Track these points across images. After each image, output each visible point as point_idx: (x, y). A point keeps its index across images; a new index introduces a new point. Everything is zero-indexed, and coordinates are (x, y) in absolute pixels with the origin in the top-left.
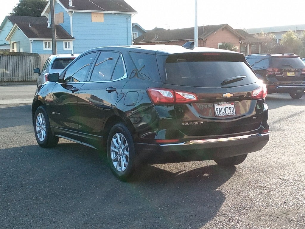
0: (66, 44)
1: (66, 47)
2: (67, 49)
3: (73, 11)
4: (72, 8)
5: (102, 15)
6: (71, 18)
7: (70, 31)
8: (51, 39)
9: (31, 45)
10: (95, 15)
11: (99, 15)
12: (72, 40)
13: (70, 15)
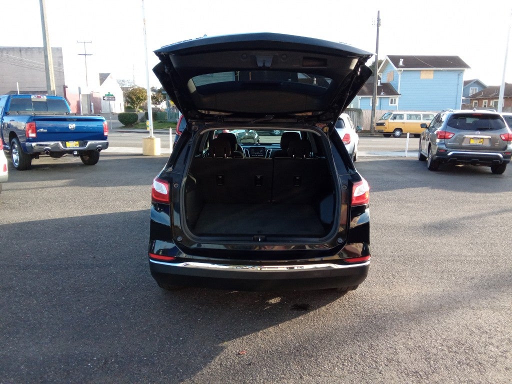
0: (392, 100)
1: (391, 103)
2: (393, 105)
3: (402, 69)
4: (402, 67)
5: (432, 72)
6: (400, 76)
7: (397, 88)
8: (372, 96)
9: (359, 101)
10: (425, 72)
11: (428, 72)
12: (398, 96)
13: (399, 73)
